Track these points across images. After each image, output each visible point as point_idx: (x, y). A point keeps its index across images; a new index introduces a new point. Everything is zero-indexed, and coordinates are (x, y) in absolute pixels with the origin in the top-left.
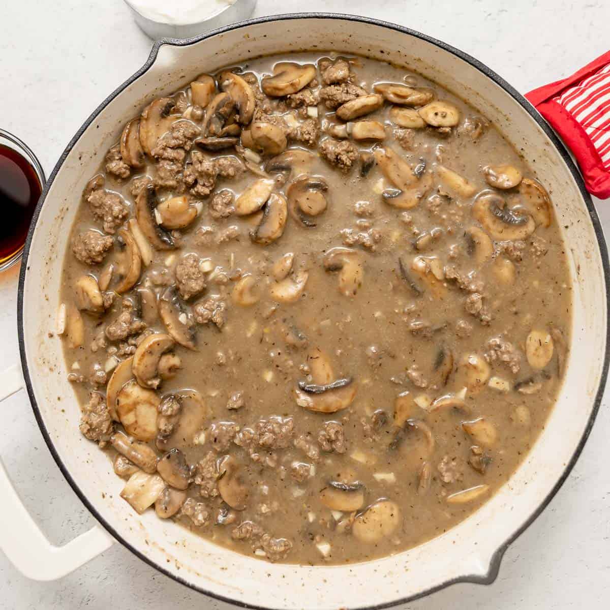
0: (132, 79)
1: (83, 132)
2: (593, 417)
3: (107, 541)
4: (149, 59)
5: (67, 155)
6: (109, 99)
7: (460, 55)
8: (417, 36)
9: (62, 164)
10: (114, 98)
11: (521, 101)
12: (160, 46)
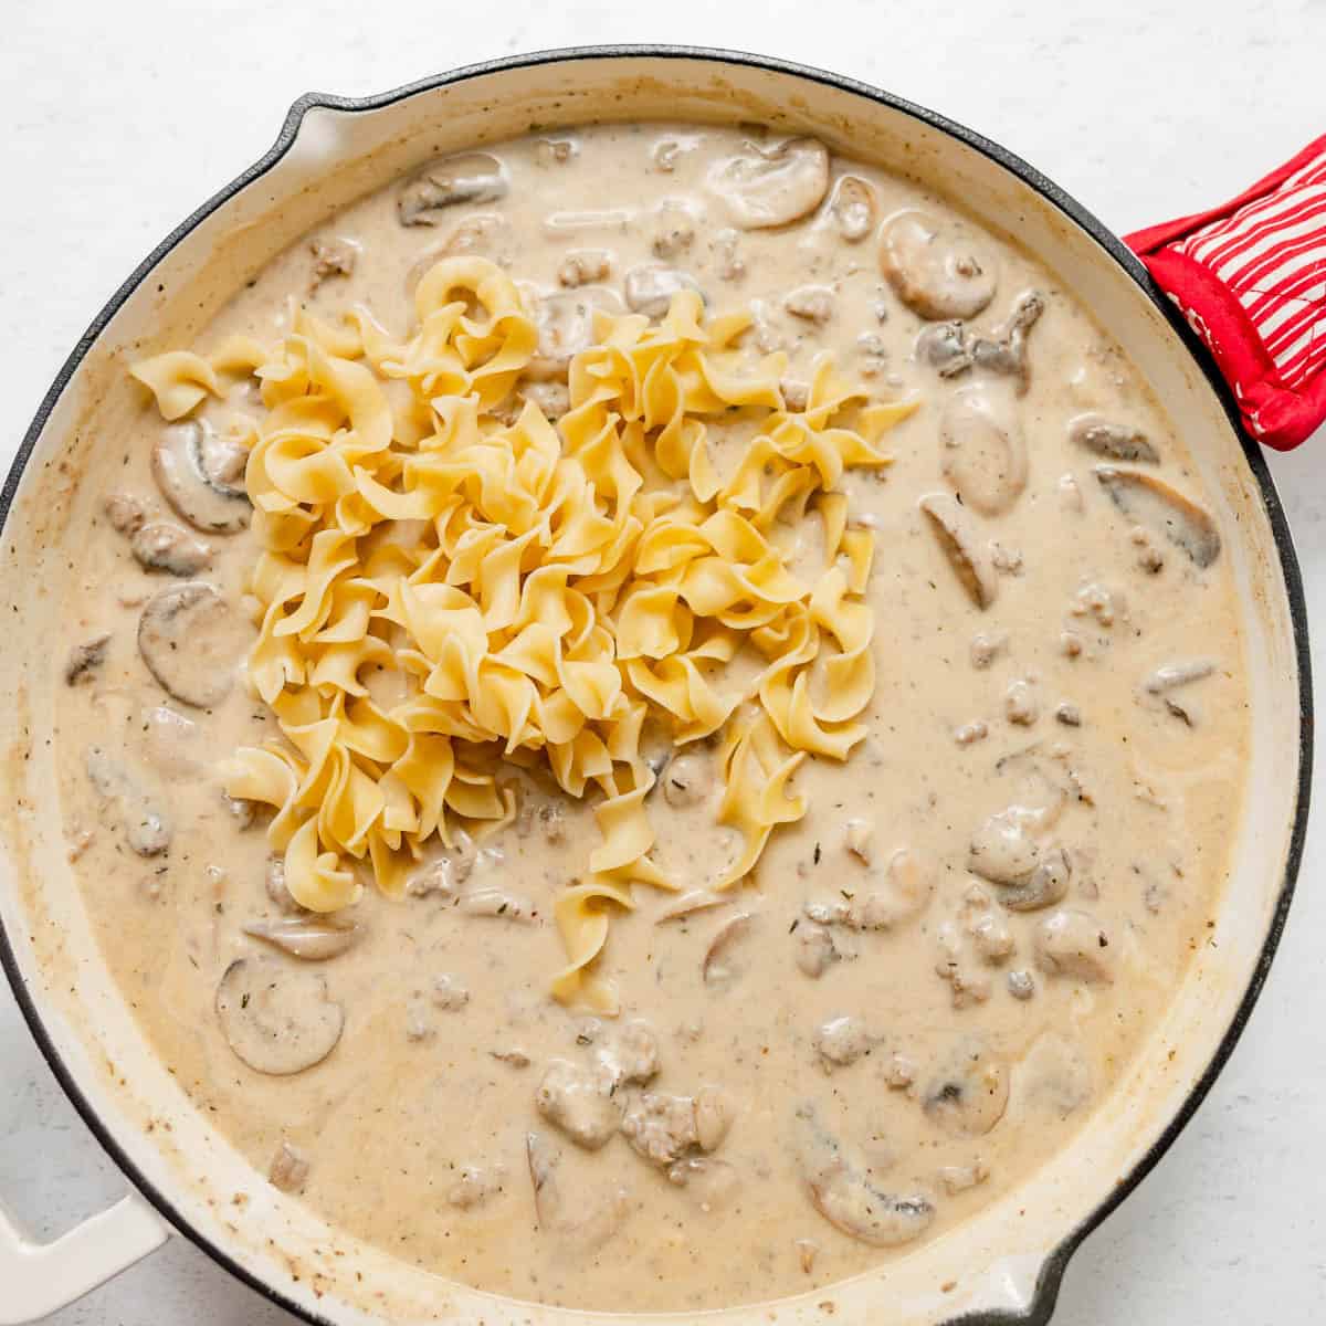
0: (240, 182)
1: (126, 297)
2: (1270, 948)
3: (154, 1229)
4: (279, 139)
5: (88, 348)
6: (188, 226)
7: (977, 143)
8: (881, 100)
9: (74, 368)
10: (198, 222)
11: (1111, 246)
12: (305, 111)
